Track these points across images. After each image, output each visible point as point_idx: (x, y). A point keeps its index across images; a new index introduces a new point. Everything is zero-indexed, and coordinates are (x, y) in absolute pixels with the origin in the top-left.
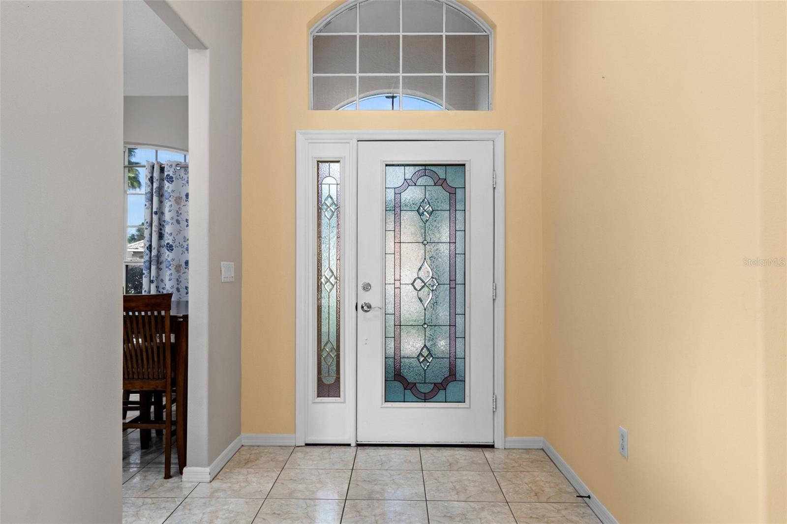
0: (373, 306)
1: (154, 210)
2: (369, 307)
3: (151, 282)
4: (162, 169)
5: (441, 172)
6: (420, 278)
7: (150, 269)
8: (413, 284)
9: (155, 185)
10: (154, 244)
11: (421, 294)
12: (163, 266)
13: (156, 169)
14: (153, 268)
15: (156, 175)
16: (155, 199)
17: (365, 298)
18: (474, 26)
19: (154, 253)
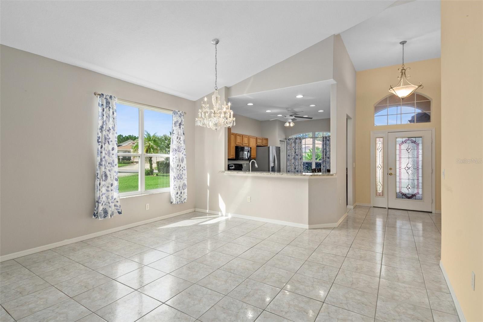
0: (393, 174)
1: (324, 148)
2: (392, 174)
3: (323, 167)
4: (326, 138)
5: (414, 139)
6: (407, 167)
7: (323, 163)
8: (405, 169)
9: (324, 142)
10: (324, 157)
11: (408, 171)
12: (326, 163)
13: (325, 138)
14: (324, 163)
15: (325, 139)
16: (324, 146)
17: (390, 172)
18: (426, 99)
19: (324, 159)
